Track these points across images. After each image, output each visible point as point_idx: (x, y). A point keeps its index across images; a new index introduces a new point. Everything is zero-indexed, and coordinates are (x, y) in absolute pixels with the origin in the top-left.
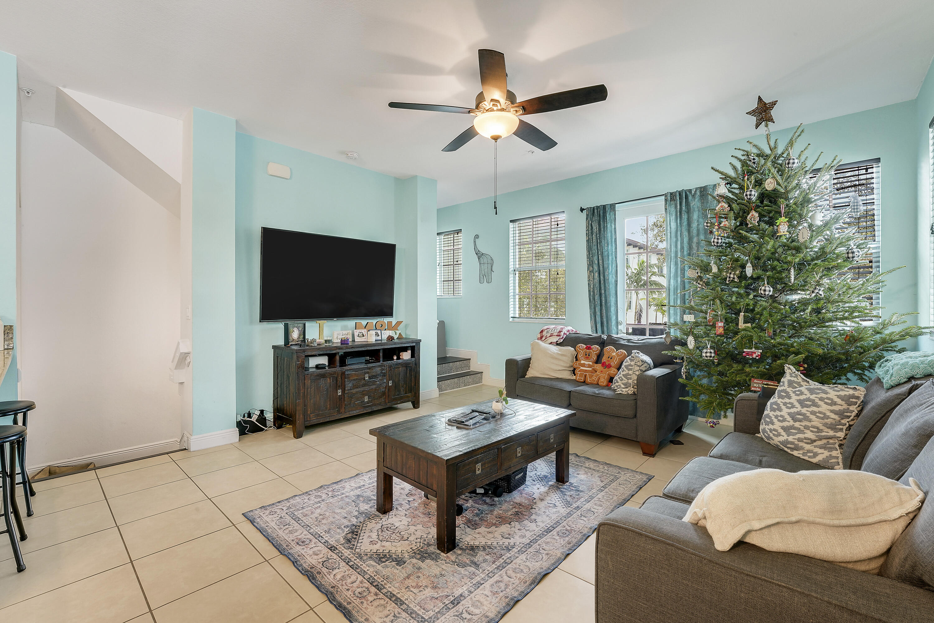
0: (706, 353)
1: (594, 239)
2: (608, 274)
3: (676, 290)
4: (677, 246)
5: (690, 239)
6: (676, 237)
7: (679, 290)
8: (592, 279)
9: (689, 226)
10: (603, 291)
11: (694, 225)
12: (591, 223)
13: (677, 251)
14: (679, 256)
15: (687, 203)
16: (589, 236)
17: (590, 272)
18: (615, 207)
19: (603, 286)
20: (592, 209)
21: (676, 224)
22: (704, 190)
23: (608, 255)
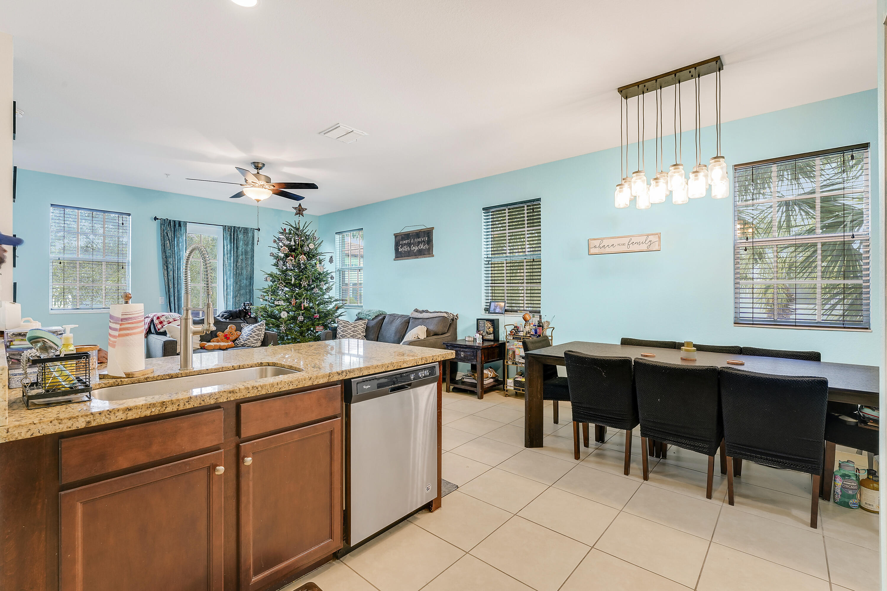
1: (168, 244)
2: (180, 273)
3: (230, 287)
4: (231, 260)
5: (237, 256)
6: (231, 254)
7: (232, 287)
8: (166, 276)
9: (237, 248)
10: (176, 286)
11: (240, 249)
12: (166, 231)
13: (231, 263)
14: (232, 266)
15: (237, 235)
16: (164, 242)
17: (165, 270)
18: (186, 224)
19: (176, 282)
20: (168, 221)
21: (231, 246)
22: (246, 231)
23: (180, 259)
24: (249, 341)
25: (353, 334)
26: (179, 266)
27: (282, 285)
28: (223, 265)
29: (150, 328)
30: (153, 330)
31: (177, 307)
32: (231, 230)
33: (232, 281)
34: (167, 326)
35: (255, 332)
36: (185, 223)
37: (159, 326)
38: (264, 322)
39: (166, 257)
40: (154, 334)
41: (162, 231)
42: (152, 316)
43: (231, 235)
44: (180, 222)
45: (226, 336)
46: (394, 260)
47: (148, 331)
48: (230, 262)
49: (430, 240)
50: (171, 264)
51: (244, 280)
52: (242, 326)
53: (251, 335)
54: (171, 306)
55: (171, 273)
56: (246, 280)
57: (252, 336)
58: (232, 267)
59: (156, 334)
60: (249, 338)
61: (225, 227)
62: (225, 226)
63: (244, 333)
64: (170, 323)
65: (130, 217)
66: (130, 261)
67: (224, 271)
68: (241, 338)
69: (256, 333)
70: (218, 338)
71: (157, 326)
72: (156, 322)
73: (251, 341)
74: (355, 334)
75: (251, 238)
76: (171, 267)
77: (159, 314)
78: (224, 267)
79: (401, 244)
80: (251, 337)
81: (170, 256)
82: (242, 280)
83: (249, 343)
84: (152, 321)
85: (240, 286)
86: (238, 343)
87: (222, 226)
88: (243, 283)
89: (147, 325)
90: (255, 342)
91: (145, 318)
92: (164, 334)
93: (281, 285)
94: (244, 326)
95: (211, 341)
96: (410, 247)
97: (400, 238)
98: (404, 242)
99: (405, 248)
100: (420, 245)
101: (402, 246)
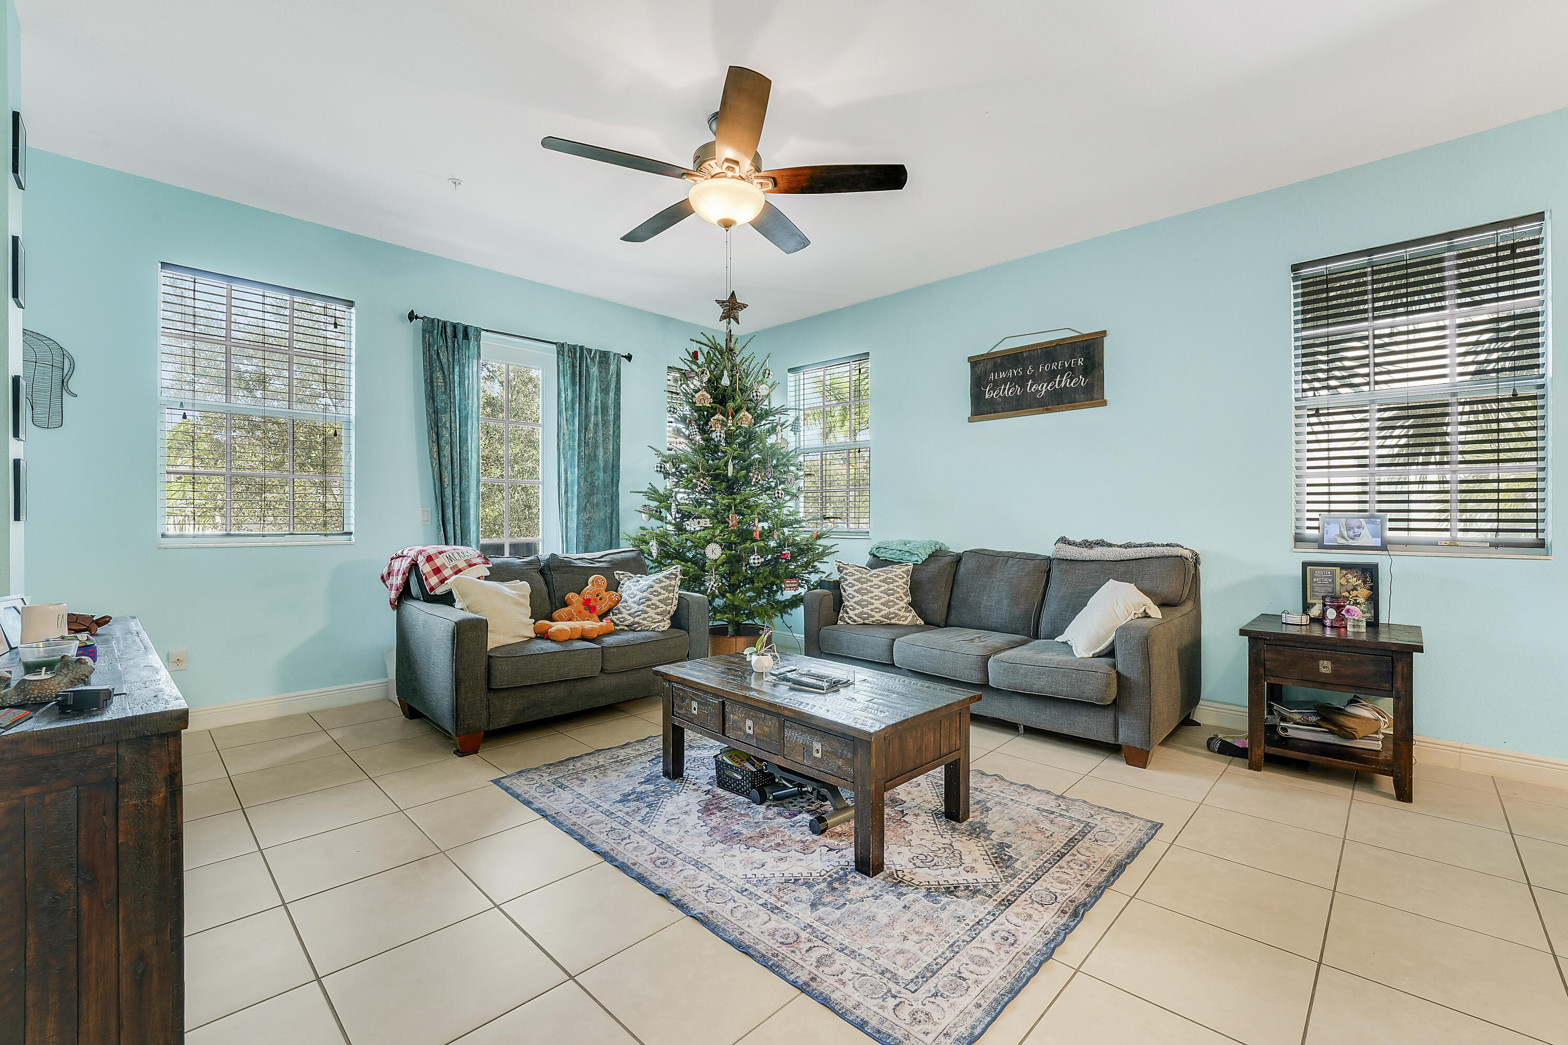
0: (754, 559)
1: (441, 380)
2: (467, 451)
3: (573, 486)
4: (574, 424)
5: (587, 416)
6: (573, 409)
7: (576, 487)
8: (436, 456)
9: (587, 399)
10: (457, 481)
11: (593, 399)
12: (436, 348)
13: (574, 431)
14: (577, 438)
15: (587, 366)
16: (432, 373)
17: (433, 442)
18: (480, 335)
19: (457, 471)
20: (440, 324)
21: (574, 391)
22: (604, 356)
23: (467, 416)
24: (646, 615)
25: (887, 598)
26: (463, 434)
27: (705, 481)
28: (558, 436)
29: (406, 584)
30: (415, 589)
31: (458, 532)
32: (575, 354)
33: (577, 472)
34: (455, 580)
35: (660, 594)
36: (478, 331)
37: (433, 580)
38: (679, 569)
39: (436, 412)
40: (418, 599)
41: (427, 347)
42: (412, 554)
43: (573, 366)
44: (466, 329)
45: (587, 602)
46: (970, 420)
47: (401, 593)
48: (572, 428)
49: (1093, 364)
50: (446, 428)
51: (599, 470)
52: (617, 577)
53: (649, 603)
54: (448, 529)
55: (446, 451)
56: (605, 472)
57: (652, 604)
58: (577, 442)
59: (425, 601)
60: (645, 608)
61: (561, 347)
62: (563, 345)
63: (628, 595)
64: (460, 571)
65: (353, 310)
66: (353, 418)
67: (558, 449)
68: (621, 609)
69: (661, 597)
70: (568, 608)
71: (426, 579)
72: (425, 568)
73: (651, 617)
74: (891, 598)
75: (615, 376)
76: (446, 434)
77: (432, 550)
78: (559, 440)
79: (991, 381)
80: (648, 606)
81: (446, 408)
82: (596, 472)
83: (644, 622)
84: (414, 566)
85: (592, 485)
86: (618, 622)
87: (556, 344)
88: (599, 478)
89: (400, 577)
90: (660, 617)
91: (392, 559)
92: (447, 599)
93: (702, 479)
94: (621, 577)
95: (555, 615)
96: (1024, 386)
97: (990, 365)
98: (1003, 375)
99: (1004, 389)
100: (1058, 379)
101: (996, 385)
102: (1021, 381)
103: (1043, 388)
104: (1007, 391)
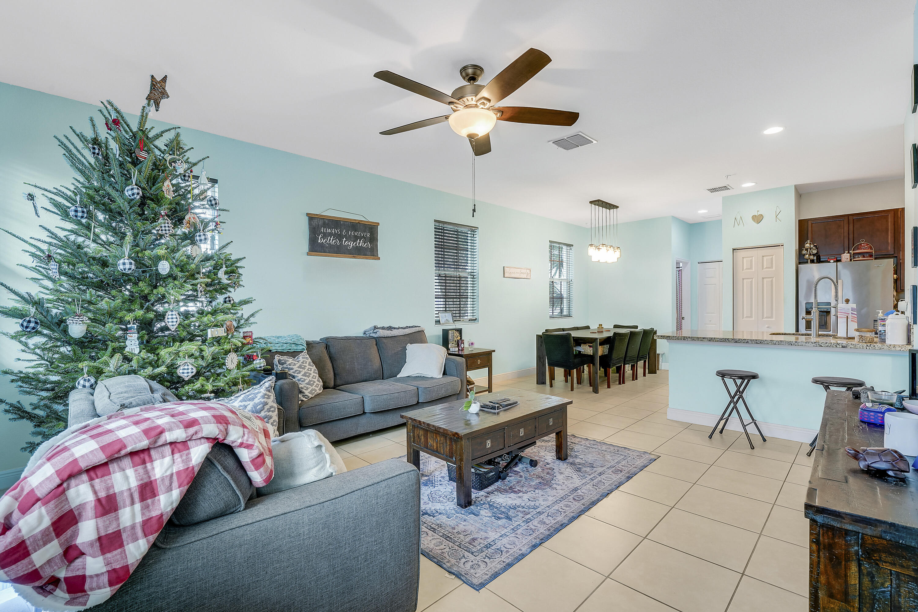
46: (307, 254)
49: (374, 237)
79: (321, 233)
96: (341, 241)
97: (321, 223)
98: (329, 231)
99: (330, 240)
100: (358, 241)
101: (325, 236)
102: (339, 237)
103: (352, 244)
104: (332, 241)
